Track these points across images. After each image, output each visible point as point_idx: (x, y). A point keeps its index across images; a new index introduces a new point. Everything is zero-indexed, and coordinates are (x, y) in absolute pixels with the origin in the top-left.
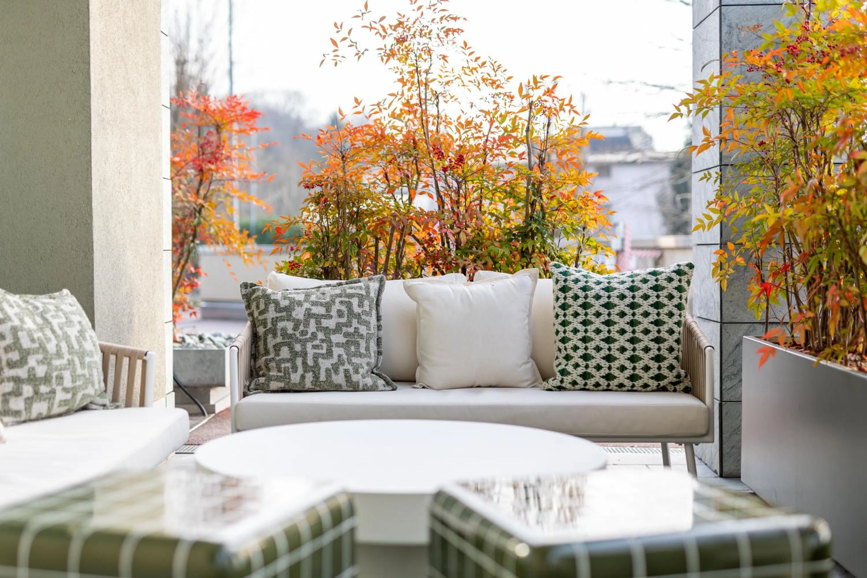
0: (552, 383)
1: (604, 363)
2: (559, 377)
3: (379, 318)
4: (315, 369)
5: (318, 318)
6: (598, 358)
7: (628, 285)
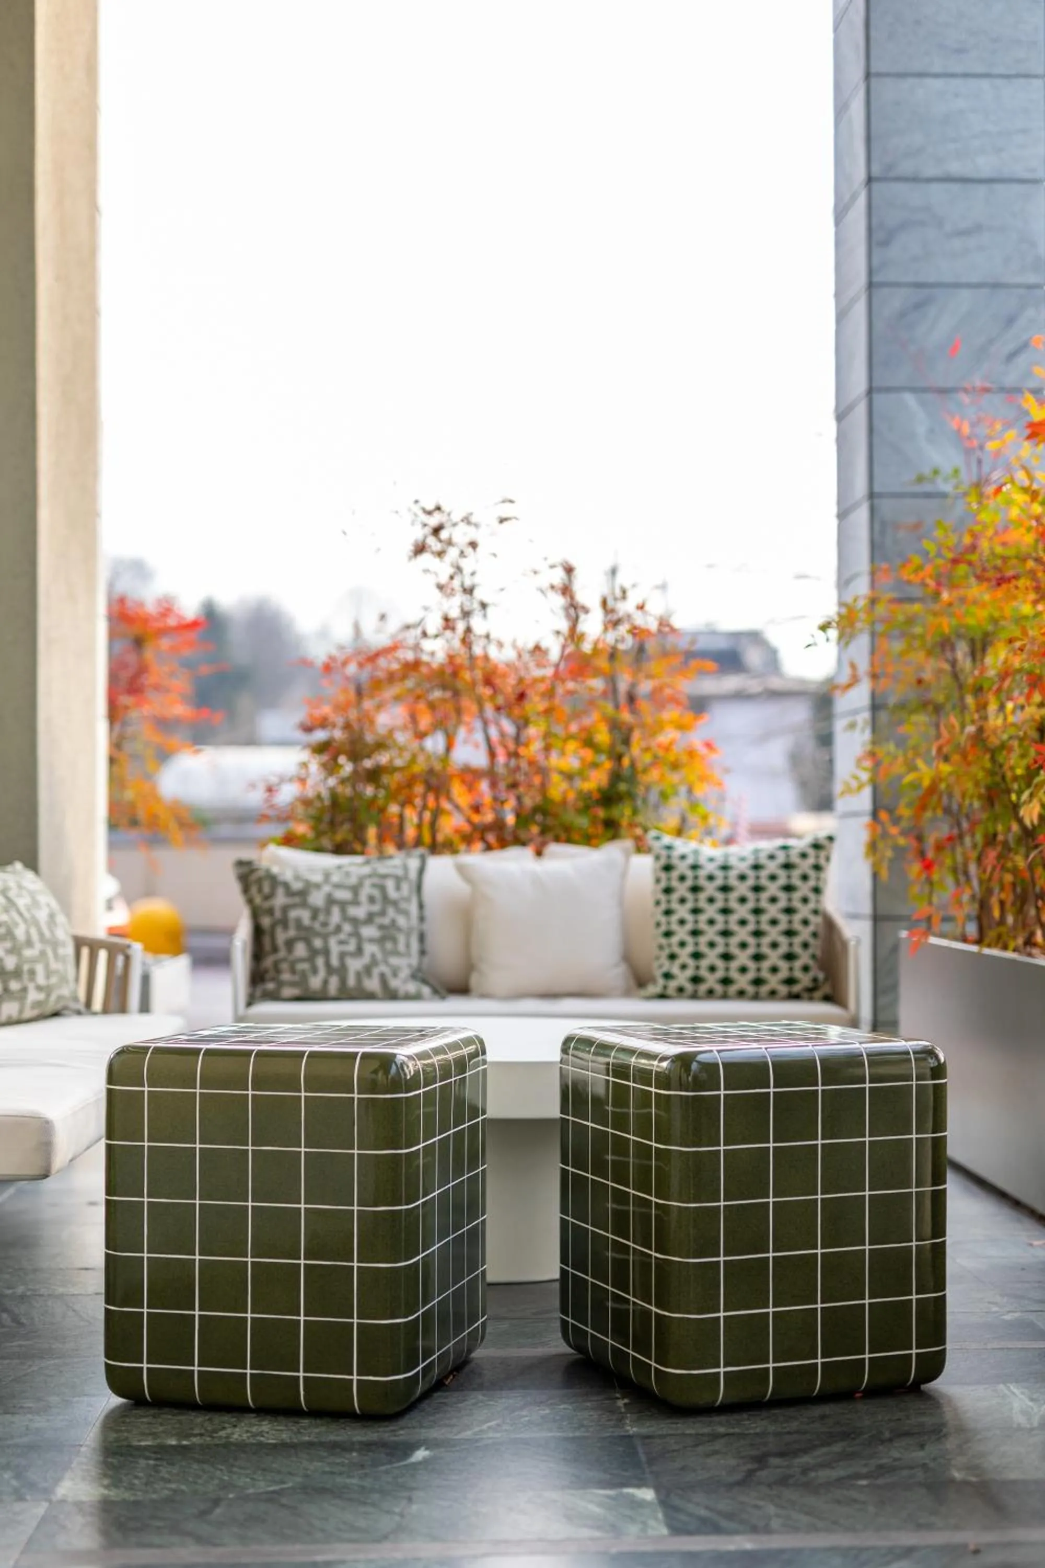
0: (653, 989)
1: (720, 964)
2: (661, 981)
3: (421, 906)
4: (342, 971)
5: (343, 905)
6: (712, 957)
7: (751, 861)
